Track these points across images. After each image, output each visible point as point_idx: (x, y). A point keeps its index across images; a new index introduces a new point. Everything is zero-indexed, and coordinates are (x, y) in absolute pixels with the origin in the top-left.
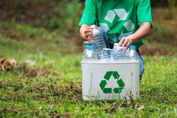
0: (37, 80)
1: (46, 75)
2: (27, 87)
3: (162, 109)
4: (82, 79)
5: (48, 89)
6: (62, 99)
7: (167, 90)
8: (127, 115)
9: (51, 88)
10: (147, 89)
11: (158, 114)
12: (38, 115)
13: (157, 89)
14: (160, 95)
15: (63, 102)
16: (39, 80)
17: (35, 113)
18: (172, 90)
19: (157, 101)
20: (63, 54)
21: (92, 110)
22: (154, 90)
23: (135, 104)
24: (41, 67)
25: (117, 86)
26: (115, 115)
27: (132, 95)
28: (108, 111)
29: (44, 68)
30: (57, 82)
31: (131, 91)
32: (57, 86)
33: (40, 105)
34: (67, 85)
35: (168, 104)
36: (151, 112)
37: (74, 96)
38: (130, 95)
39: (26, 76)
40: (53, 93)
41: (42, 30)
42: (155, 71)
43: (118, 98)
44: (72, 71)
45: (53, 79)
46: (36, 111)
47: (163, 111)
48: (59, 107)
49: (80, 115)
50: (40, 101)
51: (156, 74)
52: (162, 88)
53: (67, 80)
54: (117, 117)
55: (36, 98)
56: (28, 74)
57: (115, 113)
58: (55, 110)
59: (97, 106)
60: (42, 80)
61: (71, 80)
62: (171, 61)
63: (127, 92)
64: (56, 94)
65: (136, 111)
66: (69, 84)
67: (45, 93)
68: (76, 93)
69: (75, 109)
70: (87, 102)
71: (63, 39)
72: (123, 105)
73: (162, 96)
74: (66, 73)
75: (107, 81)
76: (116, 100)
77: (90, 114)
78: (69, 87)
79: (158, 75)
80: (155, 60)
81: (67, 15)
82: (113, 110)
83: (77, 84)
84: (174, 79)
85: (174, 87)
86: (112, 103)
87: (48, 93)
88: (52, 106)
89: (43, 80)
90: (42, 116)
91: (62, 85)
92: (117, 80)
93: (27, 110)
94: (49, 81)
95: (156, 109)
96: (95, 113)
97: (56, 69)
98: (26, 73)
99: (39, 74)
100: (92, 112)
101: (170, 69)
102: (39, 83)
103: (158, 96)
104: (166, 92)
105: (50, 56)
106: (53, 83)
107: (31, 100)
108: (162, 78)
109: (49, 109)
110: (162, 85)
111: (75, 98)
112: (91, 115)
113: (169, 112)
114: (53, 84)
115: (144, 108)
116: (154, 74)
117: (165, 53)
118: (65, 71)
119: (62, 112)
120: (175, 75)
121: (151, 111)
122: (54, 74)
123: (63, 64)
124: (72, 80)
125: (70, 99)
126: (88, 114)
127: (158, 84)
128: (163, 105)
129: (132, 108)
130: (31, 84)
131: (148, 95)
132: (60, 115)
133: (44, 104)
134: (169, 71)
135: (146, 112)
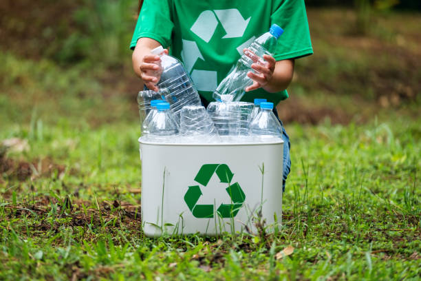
0: (32, 188)
1: (54, 176)
2: (7, 204)
3: (336, 256)
4: (140, 185)
5: (58, 209)
6: (92, 233)
7: (349, 208)
8: (251, 270)
9: (64, 205)
10: (299, 208)
11: (327, 268)
12: (35, 272)
13: (325, 206)
14: (333, 220)
15: (94, 242)
16: (36, 187)
17: (27, 266)
18: (361, 207)
19: (324, 235)
20: (97, 124)
21: (166, 260)
22: (318, 208)
23: (271, 242)
24: (42, 157)
25: (227, 200)
26: (223, 271)
27: (264, 222)
28: (206, 260)
29: (50, 158)
30: (81, 192)
31: (260, 212)
32: (80, 201)
33: (39, 247)
34: (104, 198)
35: (351, 243)
36: (309, 263)
37: (122, 225)
38: (259, 221)
39: (5, 178)
40: (70, 219)
41: (44, 64)
42: (321, 163)
43: (228, 229)
44: (118, 166)
45: (70, 184)
46: (29, 262)
47: (340, 259)
48: (85, 253)
49: (136, 272)
50: (40, 239)
51: (323, 171)
52: (337, 204)
53: (106, 186)
54: (228, 274)
55: (28, 232)
56: (11, 172)
57: (221, 264)
58: (74, 259)
59: (178, 250)
60: (44, 188)
61: (114, 186)
62: (361, 138)
63: (252, 214)
64: (78, 222)
65: (273, 260)
66: (110, 197)
67: (51, 218)
68: (127, 218)
69: (124, 257)
70: (154, 239)
71: (95, 87)
72: (242, 247)
73: (337, 223)
74: (102, 170)
75: (201, 187)
76: (225, 234)
77: (160, 269)
78: (111, 204)
79: (326, 172)
80: (320, 136)
81: (106, 29)
82: (217, 258)
83: (130, 197)
84: (367, 182)
85: (366, 201)
86: (216, 241)
87: (57, 220)
88: (68, 249)
89: (46, 186)
90: (42, 274)
91: (93, 199)
92: (226, 185)
93: (7, 260)
94: (61, 188)
95: (322, 254)
96: (172, 265)
97: (78, 160)
98: (5, 170)
99: (35, 173)
100: (165, 265)
101: (356, 158)
102: (35, 194)
103: (328, 225)
104: (348, 214)
105: (64, 127)
106: (69, 193)
107: (18, 236)
108: (338, 179)
109: (61, 257)
110: (338, 197)
111: (124, 230)
112: (164, 270)
113: (353, 263)
114: (70, 196)
115: (293, 254)
116: (317, 171)
117: (345, 120)
118: (99, 165)
119: (92, 265)
120: (368, 171)
121: (309, 260)
122: (73, 173)
123: (94, 148)
124: (117, 186)
125: (112, 232)
126: (156, 268)
127: (326, 194)
128: (340, 246)
129: (265, 252)
130: (17, 197)
131: (303, 221)
132: (86, 271)
133: (47, 246)
134: (354, 164)
135: (297, 263)
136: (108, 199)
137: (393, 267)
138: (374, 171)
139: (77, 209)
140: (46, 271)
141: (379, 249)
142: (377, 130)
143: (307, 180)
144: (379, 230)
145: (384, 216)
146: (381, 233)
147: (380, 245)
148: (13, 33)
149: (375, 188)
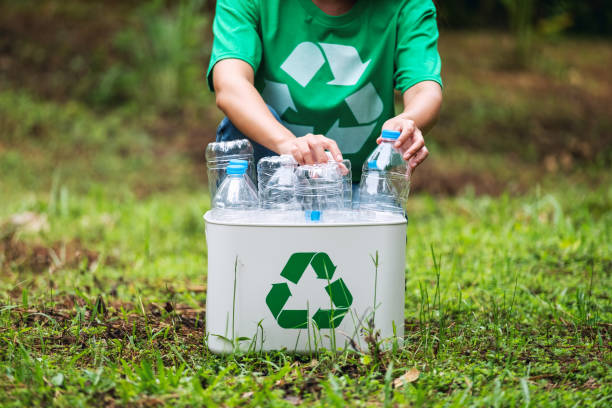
0: (52, 284)
1: (82, 266)
2: (14, 306)
3: (479, 383)
4: (205, 280)
5: (87, 313)
6: (135, 348)
7: (499, 315)
8: (358, 402)
9: (96, 308)
10: (427, 315)
11: (466, 400)
12: (51, 404)
13: (464, 312)
14: (476, 332)
15: (137, 361)
16: (57, 282)
17: (41, 396)
18: (515, 314)
19: (462, 353)
20: (144, 193)
21: (239, 387)
22: (454, 314)
23: (388, 363)
24: (67, 239)
25: (326, 303)
26: (318, 403)
27: (378, 334)
28: (295, 388)
29: (78, 241)
30: (121, 290)
31: (372, 321)
32: (118, 302)
33: (58, 368)
34: (153, 299)
35: (500, 364)
36: (441, 394)
37: (177, 339)
38: (371, 334)
39: (13, 269)
40: (103, 329)
41: (72, 108)
42: (460, 250)
43: (326, 344)
44: (174, 252)
45: (105, 278)
46: (43, 390)
47: (484, 388)
48: (124, 377)
49: (196, 404)
50: (60, 356)
51: (463, 261)
52: (482, 309)
53: (156, 282)
55: (43, 346)
56: (22, 261)
57: (315, 395)
58: (107, 386)
59: (255, 374)
60: (68, 283)
61: (167, 281)
62: (517, 215)
63: (360, 323)
64: (114, 333)
65: (390, 389)
66: (161, 298)
67: (76, 327)
68: (184, 328)
69: (178, 383)
70: (223, 358)
71: (144, 141)
72: (345, 369)
73: (481, 336)
74: (151, 259)
75: (290, 285)
76: (323, 351)
77: (229, 401)
78: (161, 307)
79: (467, 263)
80: (459, 212)
81: (160, 59)
82: (310, 385)
83: (189, 297)
84: (525, 277)
85: (523, 305)
86: (309, 361)
87: (85, 329)
88: (100, 371)
89: (70, 281)
90: (61, 406)
91: (136, 300)
92: (325, 283)
93: (13, 387)
94: (91, 284)
95: (459, 380)
96: (246, 395)
97: (117, 243)
98: (15, 258)
99: (57, 262)
100: (236, 395)
101: (510, 245)
102: (55, 292)
103: (469, 338)
104: (496, 324)
105: (98, 197)
106: (103, 291)
107: (28, 353)
108: (483, 272)
109: (90, 383)
110: (483, 299)
111: (180, 345)
112: (235, 403)
113: (503, 393)
114: (104, 295)
115: (418, 380)
116: (455, 261)
117: (494, 189)
118: (147, 252)
119: (133, 395)
120: (527, 262)
121: (441, 390)
122: (110, 262)
123: (140, 228)
124: (171, 282)
125: (163, 347)
126: (223, 399)
127: (466, 295)
128: (484, 369)
129: (377, 378)
130: (29, 297)
131: (433, 334)
132: (124, 403)
133: (70, 367)
134: (507, 251)
135: (423, 393)
136: (158, 300)
137: (560, 399)
138: (534, 263)
139: (114, 315)
140: (66, 403)
141: (539, 373)
142: (541, 204)
143: (438, 276)
144: (540, 347)
145: (548, 327)
146: (543, 350)
147: (542, 368)
148: (29, 64)
149: (536, 286)
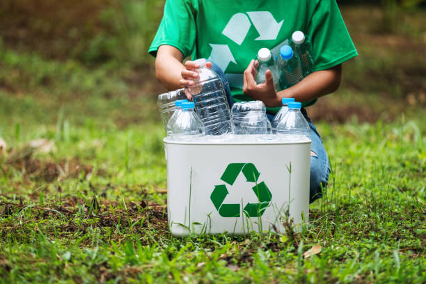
0: (59, 189)
1: (81, 176)
2: (34, 205)
3: (364, 254)
4: (166, 185)
5: (86, 209)
6: (120, 233)
7: (377, 206)
8: (279, 269)
9: (92, 206)
10: (326, 207)
11: (355, 266)
12: (63, 273)
13: (352, 205)
15: (122, 242)
16: (63, 188)
17: (55, 268)
18: (389, 205)
19: (351, 233)
20: (123, 124)
21: (194, 260)
22: (346, 206)
23: (299, 242)
24: (69, 158)
25: (254, 199)
26: (251, 270)
27: (292, 221)
28: (234, 260)
29: (77, 158)
30: (109, 193)
31: (288, 211)
32: (107, 201)
33: (67, 248)
34: (132, 199)
35: (378, 241)
36: (337, 261)
37: (149, 225)
38: (287, 220)
39: (32, 179)
40: (97, 220)
41: (70, 64)
42: (349, 161)
43: (256, 229)
44: (145, 166)
45: (98, 185)
46: (57, 263)
47: (367, 257)
48: (113, 253)
49: (164, 272)
50: (67, 240)
51: (351, 169)
52: (365, 202)
53: (133, 187)
54: (256, 273)
55: (55, 233)
56: (37, 173)
57: (249, 264)
58: (102, 260)
59: (206, 250)
60: (71, 188)
61: (142, 186)
62: (388, 136)
63: (280, 213)
64: (105, 222)
65: (301, 259)
66: (137, 198)
67: (79, 219)
68: (154, 219)
69: (152, 257)
70: (182, 239)
71: (122, 87)
72: (269, 246)
73: (364, 221)
74: (129, 171)
75: (228, 186)
76: (253, 233)
77: (188, 269)
78: (138, 204)
79: (354, 170)
80: (347, 134)
81: (132, 29)
82: (245, 257)
83: (158, 197)
84: (394, 180)
85: (393, 199)
86: (244, 240)
87: (84, 221)
88: (96, 249)
89: (73, 187)
90: (70, 275)
91: (120, 200)
92: (253, 184)
93: (35, 262)
94: (88, 189)
95: (350, 252)
96: (200, 265)
97: (105, 160)
98: (32, 171)
99: (63, 174)
100: (193, 265)
101: (384, 157)
102: (63, 195)
103: (356, 223)
104: (375, 212)
105: (91, 128)
106: (97, 194)
107: (45, 237)
108: (365, 177)
109: (89, 258)
110: (366, 196)
111: (152, 230)
112: (192, 270)
113: (381, 261)
114: (97, 197)
115: (321, 252)
116: (345, 169)
117: (372, 118)
118: (127, 166)
119: (120, 266)
120: (396, 169)
121: (337, 259)
122: (101, 173)
123: (121, 149)
124: (144, 186)
125: (140, 232)
126: (184, 268)
127: (353, 193)
128: (368, 244)
129: (292, 251)
130: (44, 199)
131: (331, 220)
132: (114, 272)
133: (75, 247)
134: (382, 161)
135: (325, 261)
136: (135, 199)
137: (421, 264)
138: (401, 169)
139: (105, 210)
140: (73, 271)
141: (406, 247)
142: (405, 128)
143: (334, 179)
144: (406, 228)
145: (412, 214)
146: (408, 231)
147: (408, 243)
148: (39, 34)
149: (403, 186)
